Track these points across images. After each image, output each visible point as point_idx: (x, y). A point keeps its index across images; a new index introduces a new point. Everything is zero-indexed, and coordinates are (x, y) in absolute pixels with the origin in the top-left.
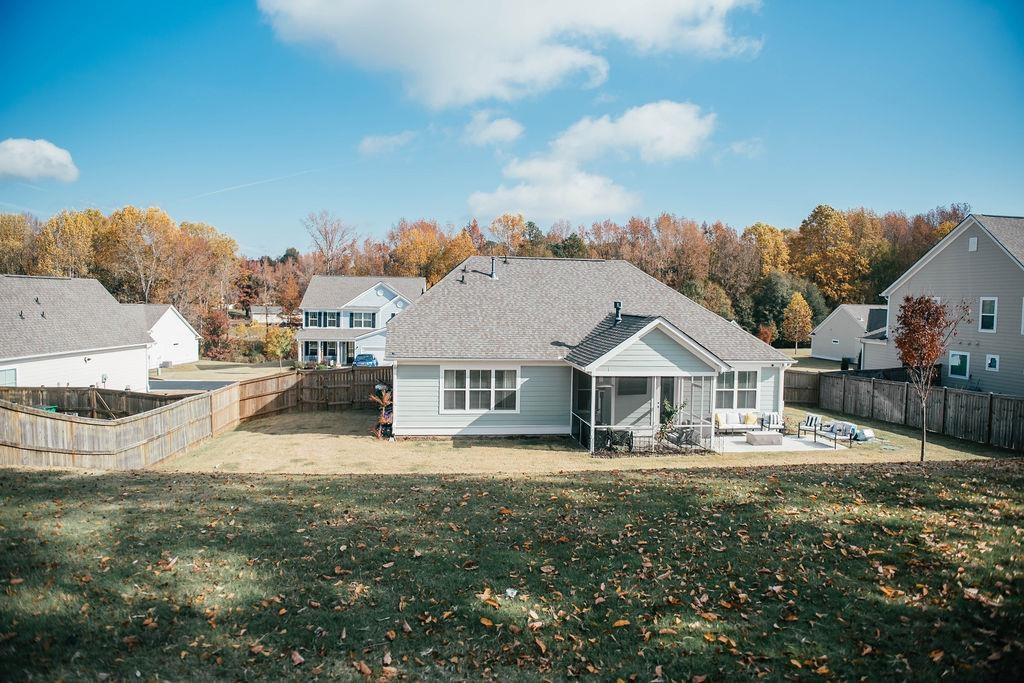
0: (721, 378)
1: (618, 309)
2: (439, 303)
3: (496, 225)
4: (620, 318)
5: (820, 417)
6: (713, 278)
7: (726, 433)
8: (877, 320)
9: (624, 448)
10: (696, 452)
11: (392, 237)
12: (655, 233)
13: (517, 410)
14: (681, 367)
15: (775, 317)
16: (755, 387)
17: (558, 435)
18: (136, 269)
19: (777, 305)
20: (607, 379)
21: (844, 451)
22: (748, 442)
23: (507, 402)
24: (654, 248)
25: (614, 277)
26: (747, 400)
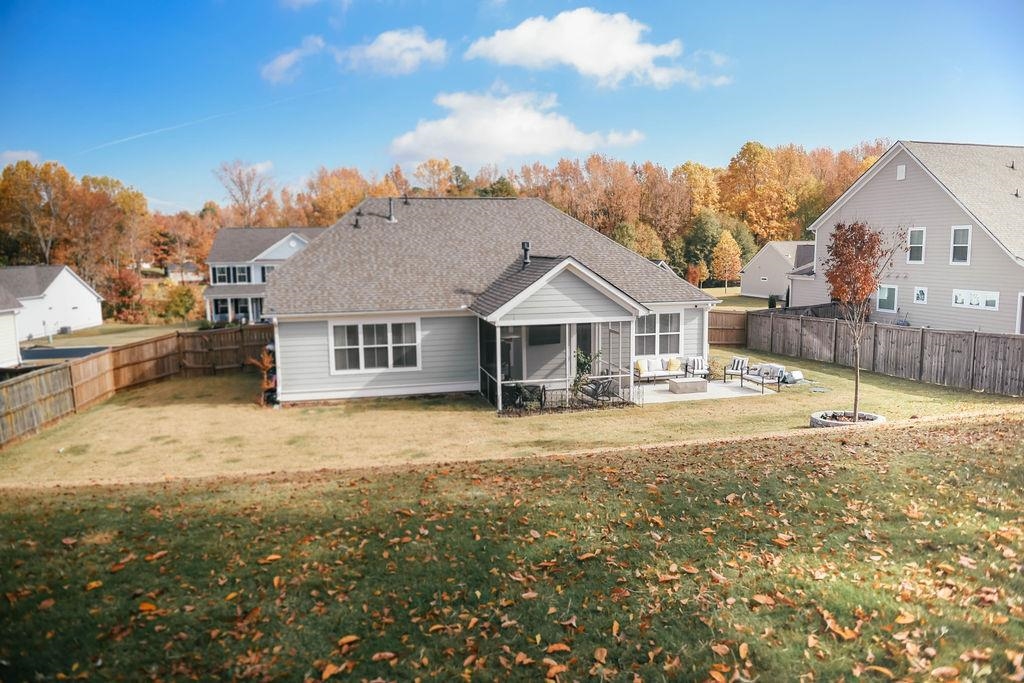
0: (640, 321)
1: (526, 250)
2: (329, 250)
3: (421, 170)
4: (528, 260)
5: (745, 359)
6: (643, 219)
7: (648, 381)
8: (804, 255)
9: (536, 404)
10: (614, 404)
11: (312, 186)
12: (585, 174)
13: (419, 367)
14: (596, 313)
15: (706, 257)
16: (678, 331)
17: (465, 393)
18: (32, 228)
19: (708, 244)
20: (517, 329)
21: (772, 395)
22: (671, 391)
23: (406, 357)
24: (584, 190)
25: (526, 216)
26: (670, 345)
